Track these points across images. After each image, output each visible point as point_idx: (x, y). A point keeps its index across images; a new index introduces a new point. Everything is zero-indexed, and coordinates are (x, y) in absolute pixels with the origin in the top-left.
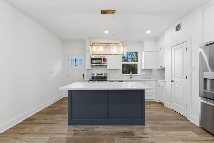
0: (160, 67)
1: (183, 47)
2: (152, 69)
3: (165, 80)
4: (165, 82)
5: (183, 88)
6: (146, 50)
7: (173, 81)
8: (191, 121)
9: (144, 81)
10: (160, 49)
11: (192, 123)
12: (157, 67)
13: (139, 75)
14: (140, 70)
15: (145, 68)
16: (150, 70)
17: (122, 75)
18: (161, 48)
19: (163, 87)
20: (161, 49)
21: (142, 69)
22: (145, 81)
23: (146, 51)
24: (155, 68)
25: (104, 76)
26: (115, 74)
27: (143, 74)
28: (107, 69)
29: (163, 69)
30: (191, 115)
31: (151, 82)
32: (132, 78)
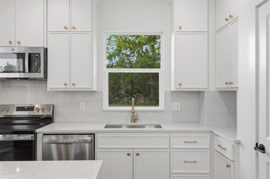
0: (226, 86)
2: (204, 92)
3: (239, 137)
4: (239, 143)
6: (180, 28)
9: (168, 135)
10: (226, 23)
12: (217, 86)
13: (162, 111)
14: (166, 92)
15: (177, 86)
16: (199, 94)
17: (104, 111)
18: (228, 17)
19: (231, 164)
20: (230, 20)
22: (172, 135)
23: (182, 30)
24: (213, 89)
25: (40, 113)
26: (83, 107)
27: (176, 106)
28: (48, 90)
29: (234, 93)
31: (194, 141)
32: (138, 121)
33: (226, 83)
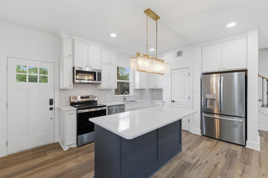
1: (185, 72)
3: (164, 100)
4: (164, 102)
5: (185, 106)
7: (173, 101)
8: (193, 133)
9: (142, 103)
11: (195, 134)
13: (132, 96)
14: (133, 90)
15: (140, 87)
21: (135, 89)
22: (144, 103)
27: (136, 94)
28: (100, 88)
30: (192, 128)
31: (148, 103)
33: (155, 87)
